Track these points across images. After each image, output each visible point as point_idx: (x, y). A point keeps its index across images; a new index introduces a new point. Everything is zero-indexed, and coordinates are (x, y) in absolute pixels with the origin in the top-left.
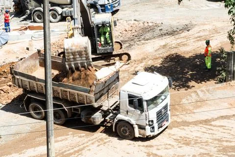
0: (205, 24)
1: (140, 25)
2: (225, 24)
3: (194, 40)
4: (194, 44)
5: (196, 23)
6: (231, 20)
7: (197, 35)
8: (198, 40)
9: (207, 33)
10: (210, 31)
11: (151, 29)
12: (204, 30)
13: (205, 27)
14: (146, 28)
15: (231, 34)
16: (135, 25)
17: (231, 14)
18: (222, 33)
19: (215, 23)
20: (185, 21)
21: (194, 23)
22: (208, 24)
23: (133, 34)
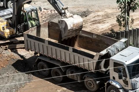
0: (99, 11)
1: (48, 13)
2: (114, 10)
3: (91, 23)
4: (91, 26)
5: (92, 10)
6: (119, 7)
7: (93, 20)
8: (94, 24)
9: (100, 18)
10: (103, 16)
11: (57, 16)
12: (98, 15)
13: (99, 13)
14: (53, 15)
15: (119, 19)
16: (44, 13)
17: (119, 3)
18: (113, 18)
19: (106, 10)
20: (83, 9)
21: (90, 10)
22: (101, 11)
23: (43, 20)
